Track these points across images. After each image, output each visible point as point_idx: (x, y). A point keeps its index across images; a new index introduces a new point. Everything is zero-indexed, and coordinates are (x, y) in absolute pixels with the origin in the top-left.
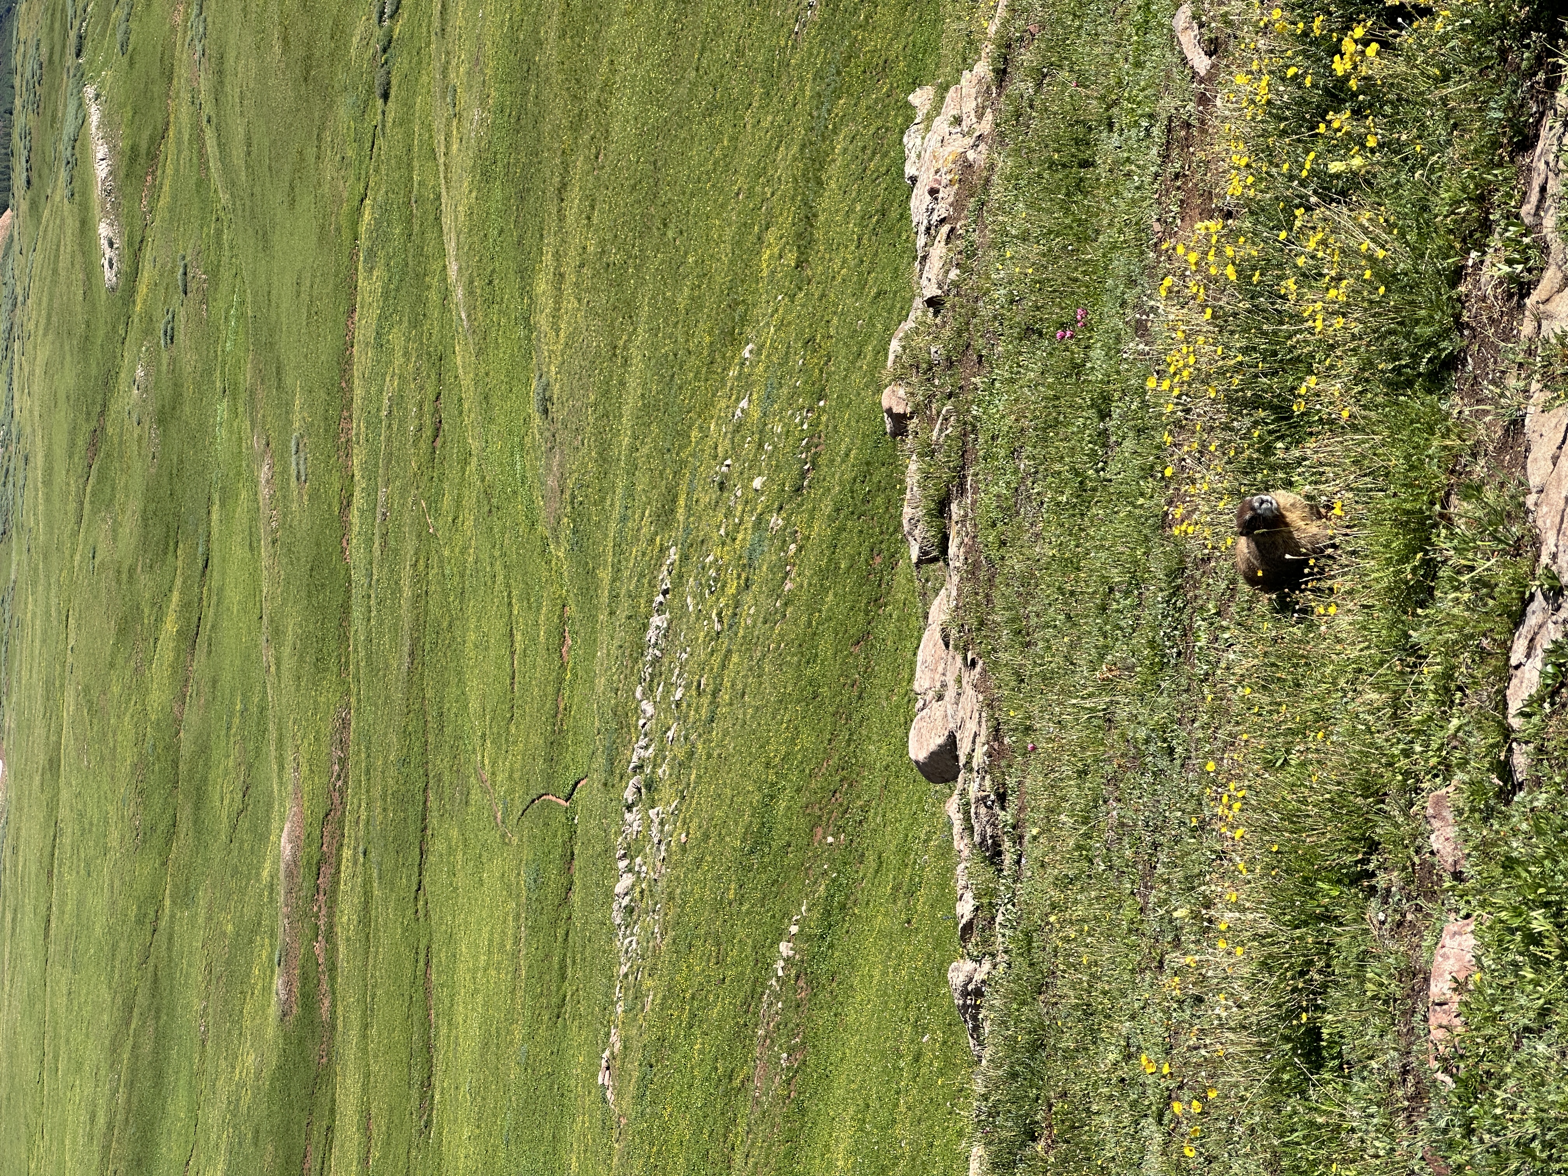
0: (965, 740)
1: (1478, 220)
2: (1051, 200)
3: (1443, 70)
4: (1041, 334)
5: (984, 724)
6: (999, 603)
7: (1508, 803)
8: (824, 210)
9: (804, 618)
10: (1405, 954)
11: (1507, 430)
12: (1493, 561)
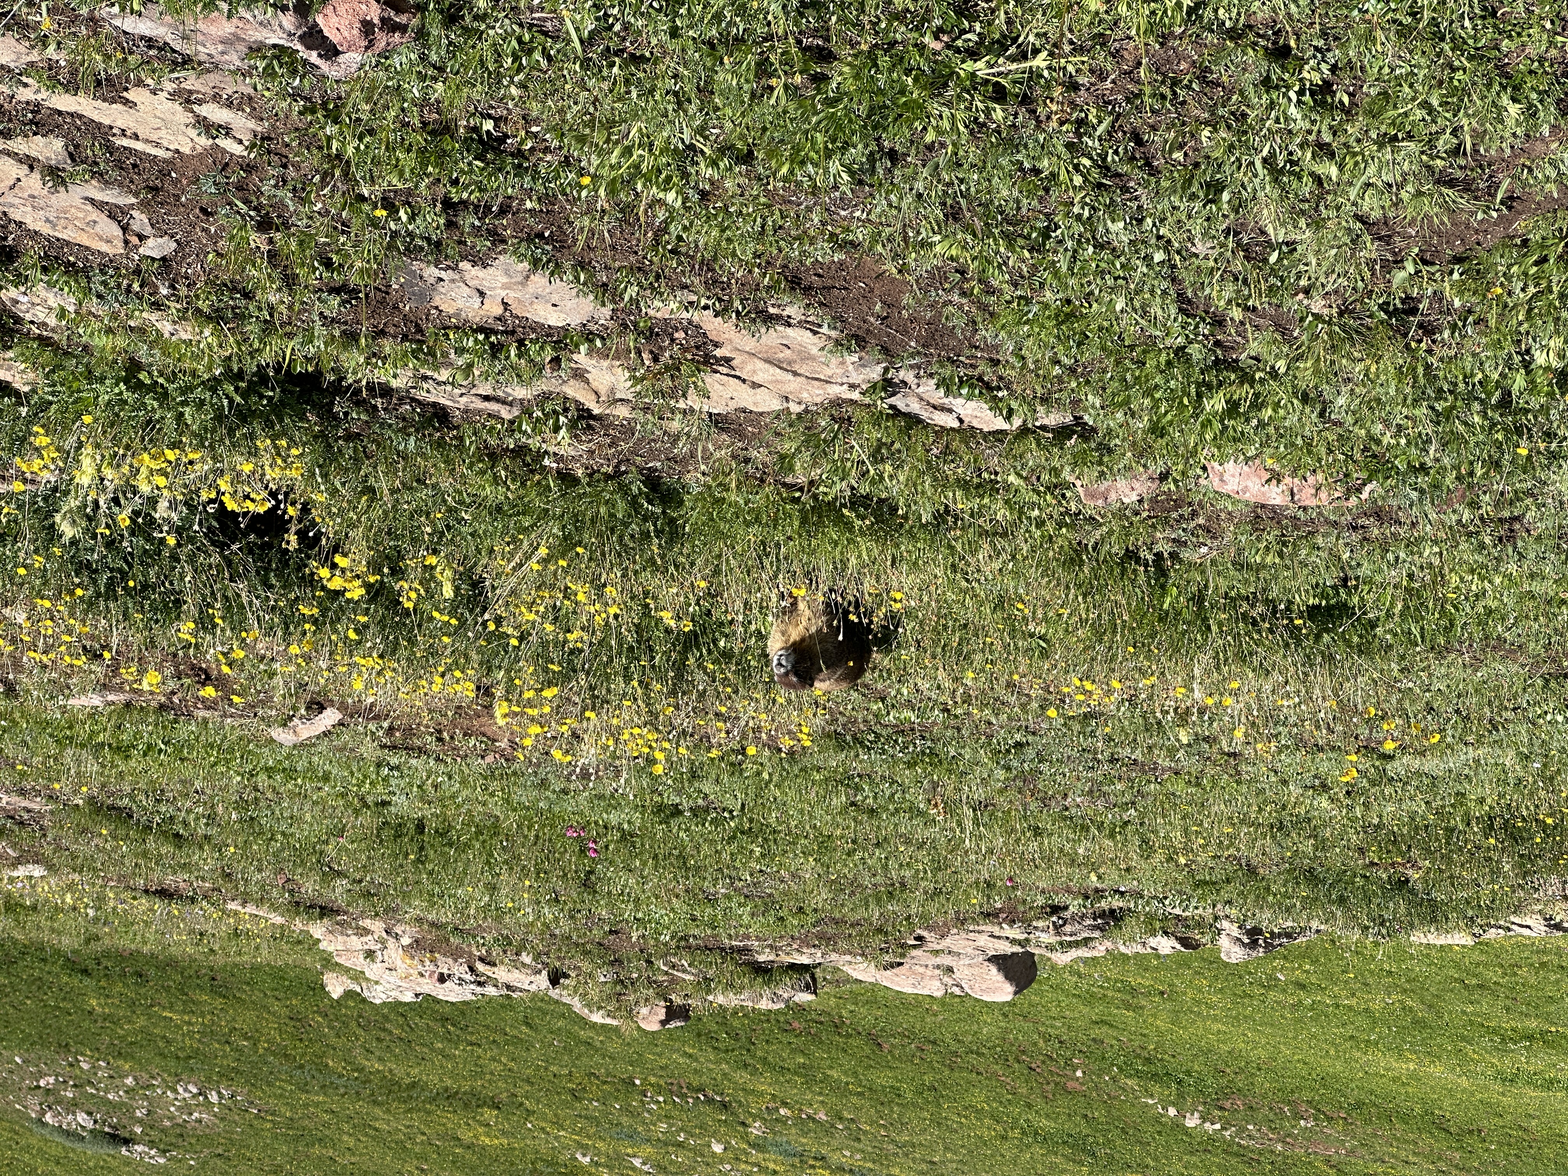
0: (997, 946)
1: (513, 459)
2: (456, 861)
3: (363, 493)
4: (591, 872)
5: (981, 928)
6: (861, 914)
7: (1094, 430)
8: (441, 1080)
9: (854, 1100)
10: (1237, 526)
11: (723, 429)
12: (854, 443)
